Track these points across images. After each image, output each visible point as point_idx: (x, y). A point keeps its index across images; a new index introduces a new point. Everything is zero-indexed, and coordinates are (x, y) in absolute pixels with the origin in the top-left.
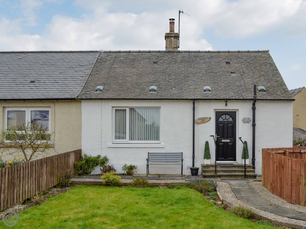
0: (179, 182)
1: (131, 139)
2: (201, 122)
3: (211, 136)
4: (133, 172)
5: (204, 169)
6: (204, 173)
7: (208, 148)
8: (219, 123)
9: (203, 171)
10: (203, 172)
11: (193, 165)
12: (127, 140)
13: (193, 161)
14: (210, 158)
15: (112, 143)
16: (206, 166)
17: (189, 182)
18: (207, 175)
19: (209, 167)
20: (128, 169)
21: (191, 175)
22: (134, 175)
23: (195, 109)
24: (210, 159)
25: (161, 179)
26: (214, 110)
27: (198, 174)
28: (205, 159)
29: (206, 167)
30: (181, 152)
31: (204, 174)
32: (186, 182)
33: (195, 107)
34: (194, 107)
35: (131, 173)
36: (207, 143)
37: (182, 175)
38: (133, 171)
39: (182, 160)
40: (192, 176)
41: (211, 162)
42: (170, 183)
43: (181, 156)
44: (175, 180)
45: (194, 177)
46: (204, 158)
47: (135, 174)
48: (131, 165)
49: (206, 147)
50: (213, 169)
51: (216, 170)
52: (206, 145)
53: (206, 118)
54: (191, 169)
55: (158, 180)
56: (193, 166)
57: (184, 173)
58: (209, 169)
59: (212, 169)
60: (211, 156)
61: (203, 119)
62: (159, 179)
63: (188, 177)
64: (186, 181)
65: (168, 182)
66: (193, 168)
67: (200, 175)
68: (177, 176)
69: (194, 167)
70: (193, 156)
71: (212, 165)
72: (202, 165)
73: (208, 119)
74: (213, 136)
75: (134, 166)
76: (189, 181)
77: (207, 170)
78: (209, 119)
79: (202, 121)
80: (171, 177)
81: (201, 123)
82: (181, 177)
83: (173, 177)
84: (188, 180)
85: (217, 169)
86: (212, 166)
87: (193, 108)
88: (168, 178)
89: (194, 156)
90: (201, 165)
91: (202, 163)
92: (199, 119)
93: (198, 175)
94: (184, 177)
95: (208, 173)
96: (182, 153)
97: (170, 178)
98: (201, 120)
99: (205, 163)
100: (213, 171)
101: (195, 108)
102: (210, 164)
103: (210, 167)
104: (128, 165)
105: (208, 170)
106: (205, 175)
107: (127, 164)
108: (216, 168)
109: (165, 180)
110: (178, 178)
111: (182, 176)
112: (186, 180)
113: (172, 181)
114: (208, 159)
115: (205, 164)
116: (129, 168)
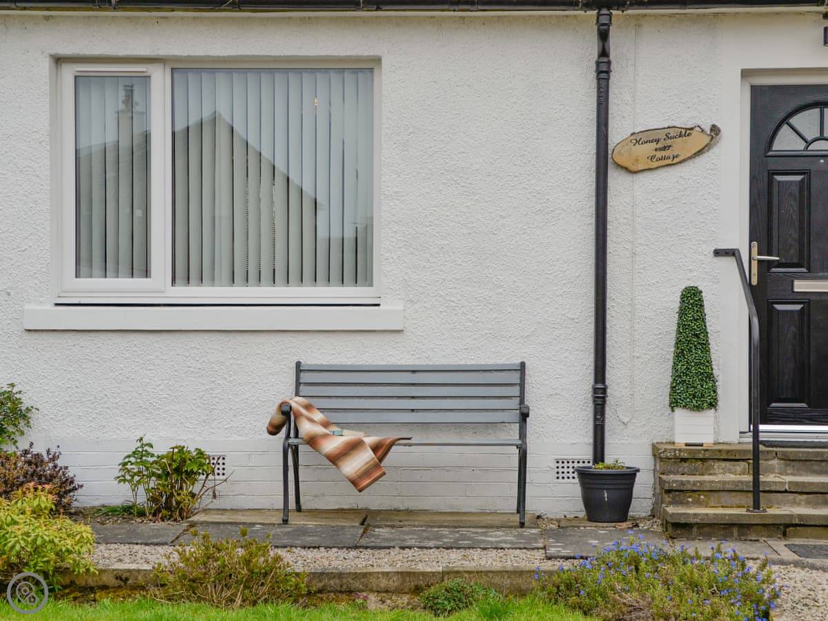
0: (497, 566)
1: (182, 273)
2: (652, 158)
3: (718, 253)
4: (193, 495)
5: (672, 477)
6: (674, 502)
7: (697, 336)
8: (774, 165)
9: (669, 491)
10: (667, 499)
11: (599, 453)
12: (159, 283)
13: (595, 419)
14: (713, 405)
15: (57, 305)
16: (686, 455)
17: (567, 565)
18: (695, 515)
19: (703, 460)
20: (159, 477)
21: (582, 514)
22: (195, 518)
23: (608, 72)
24: (713, 410)
25: (378, 542)
26: (746, 74)
27: (630, 514)
28: (679, 412)
29: (684, 460)
30: (519, 361)
31: (671, 510)
32: (548, 566)
33: (612, 57)
34: (604, 53)
35: (178, 503)
36: (692, 301)
37: (522, 517)
38: (196, 488)
39: (524, 416)
40: (591, 527)
41: (716, 433)
42: (440, 569)
43: (515, 391)
44: (475, 554)
45: (603, 529)
46: (674, 404)
47: (205, 511)
48: (181, 449)
49: (682, 327)
50: (739, 475)
51: (756, 481)
52: (682, 312)
53: (686, 132)
54: (585, 476)
55: (356, 547)
56: (599, 455)
57: (533, 505)
58: (707, 478)
59: (731, 477)
60: (719, 391)
61: (668, 137)
62: (364, 542)
63: (563, 527)
64: (549, 558)
65: (421, 567)
66: (600, 468)
67: (643, 515)
68: (489, 519)
69: (600, 465)
70: (595, 390)
71: (728, 452)
72: (655, 448)
73: (699, 141)
74: (732, 253)
75: (200, 453)
76: (567, 558)
77: (695, 483)
78: (707, 140)
79: (659, 154)
80: (445, 531)
81: (655, 164)
82: (515, 532)
83: (464, 531)
84: (565, 552)
85: (762, 478)
86: (729, 456)
87: (598, 63)
88: (428, 539)
89: (604, 390)
90: (649, 451)
91: (660, 436)
92: (638, 139)
93: (634, 519)
94: (534, 531)
95: (698, 503)
96: (523, 365)
97: (438, 537)
98: (654, 145)
99: (681, 439)
100: (736, 490)
101: (609, 63)
102: (712, 441)
103: (717, 465)
104: (161, 448)
105: (702, 483)
106: (683, 521)
107: (153, 440)
108: (756, 474)
109: (403, 548)
110: (495, 536)
111: (522, 525)
112: (552, 551)
113: (454, 559)
114: (698, 408)
115: (677, 441)
116: (164, 469)
